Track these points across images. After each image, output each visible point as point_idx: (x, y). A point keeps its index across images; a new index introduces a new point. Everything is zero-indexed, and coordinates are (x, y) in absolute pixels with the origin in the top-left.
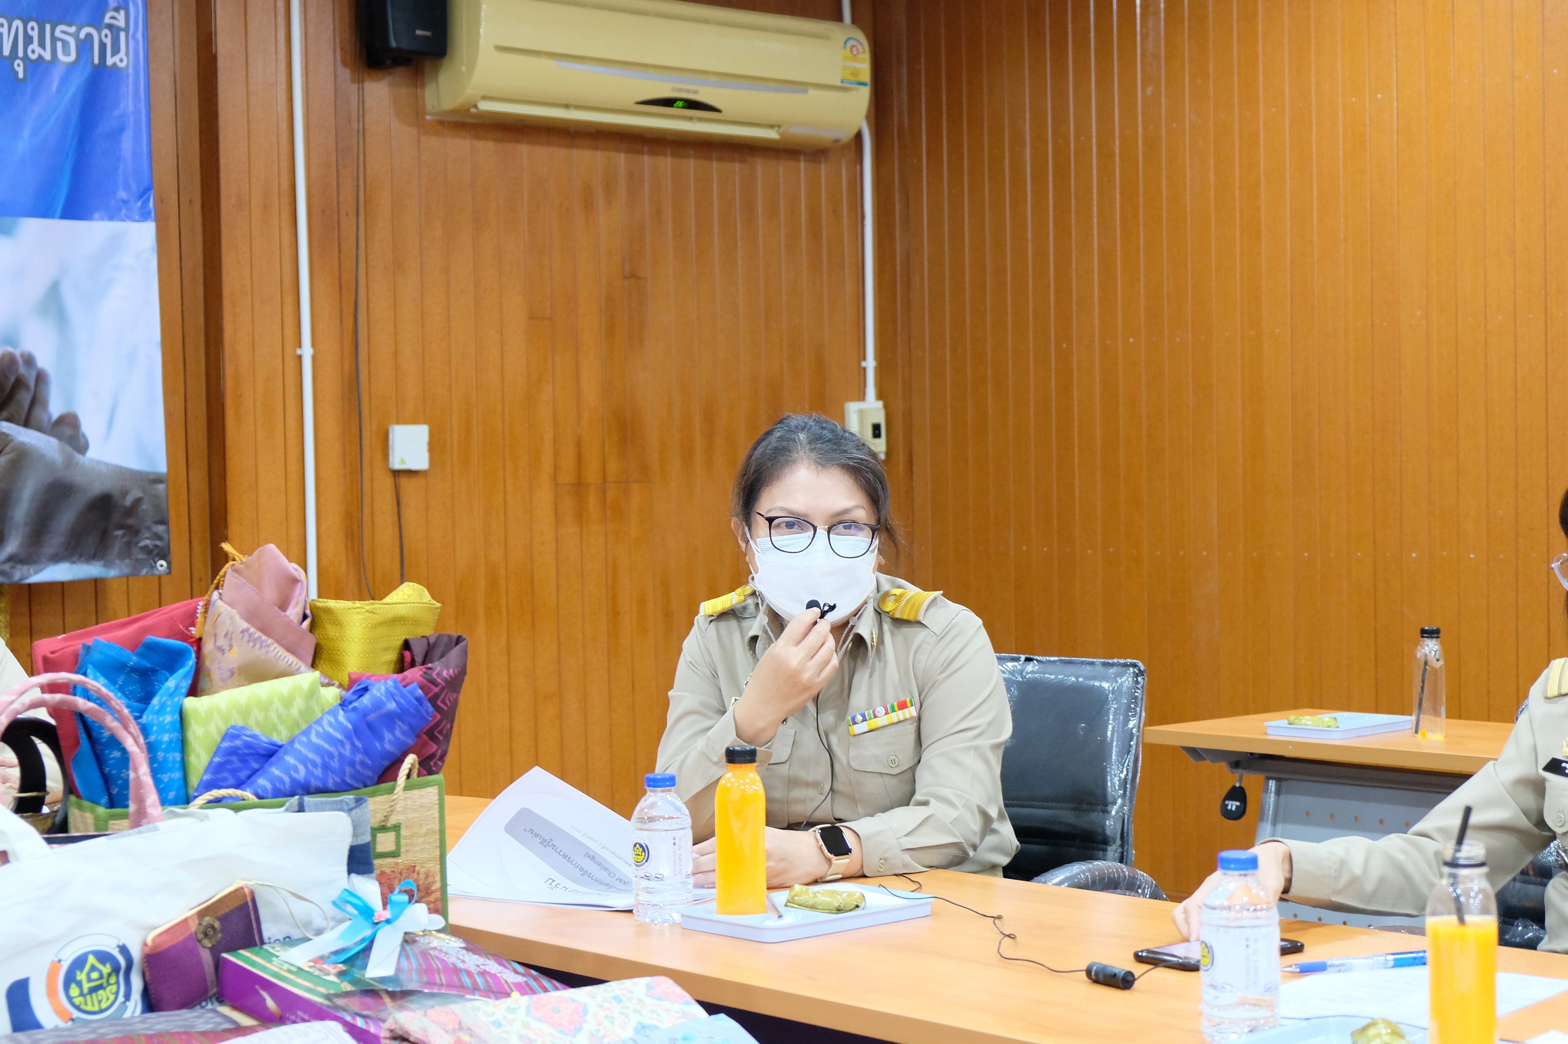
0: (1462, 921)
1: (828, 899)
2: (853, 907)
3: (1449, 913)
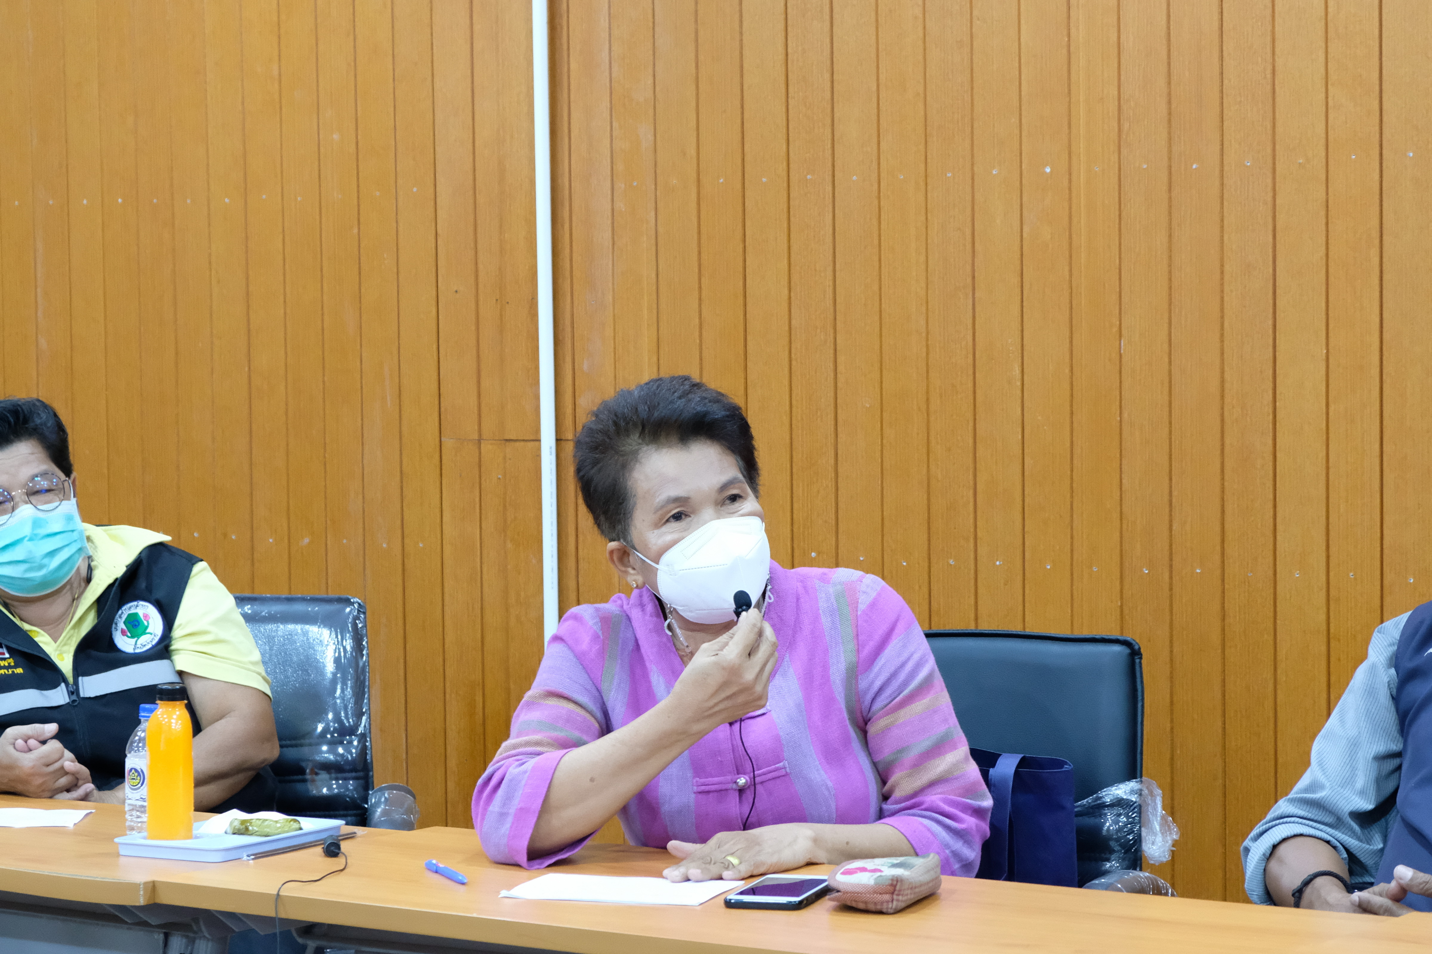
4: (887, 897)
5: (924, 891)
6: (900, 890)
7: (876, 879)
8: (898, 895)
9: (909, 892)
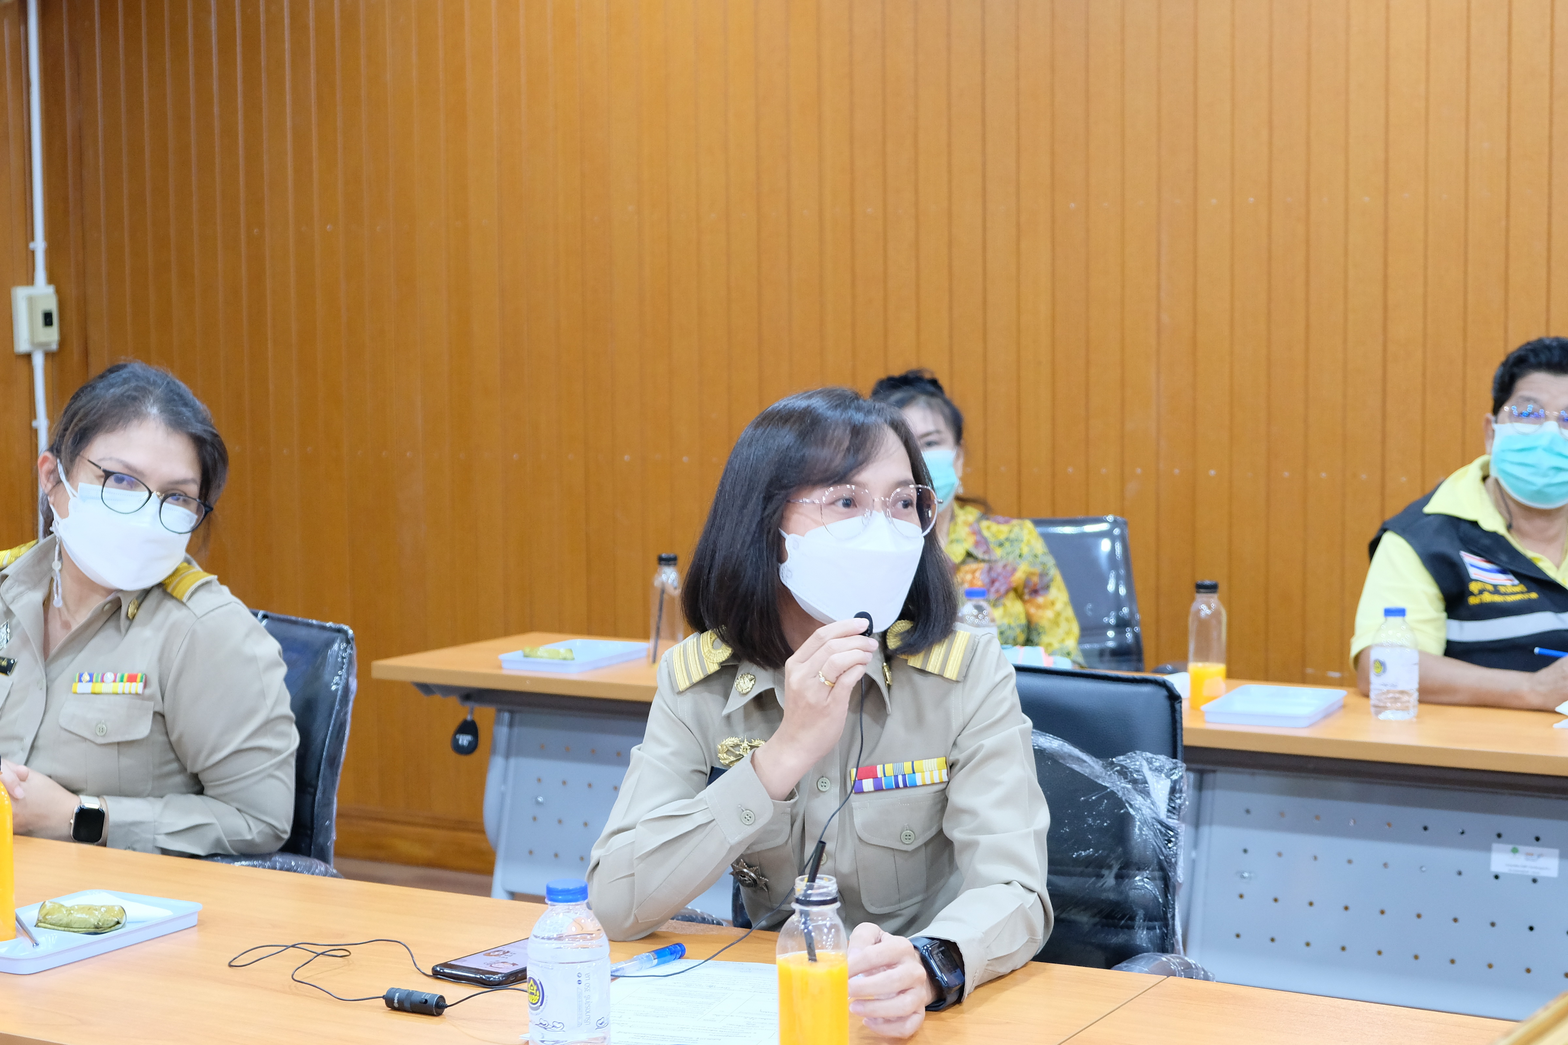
0: (812, 958)
1: (84, 916)
2: (112, 924)
3: (800, 949)
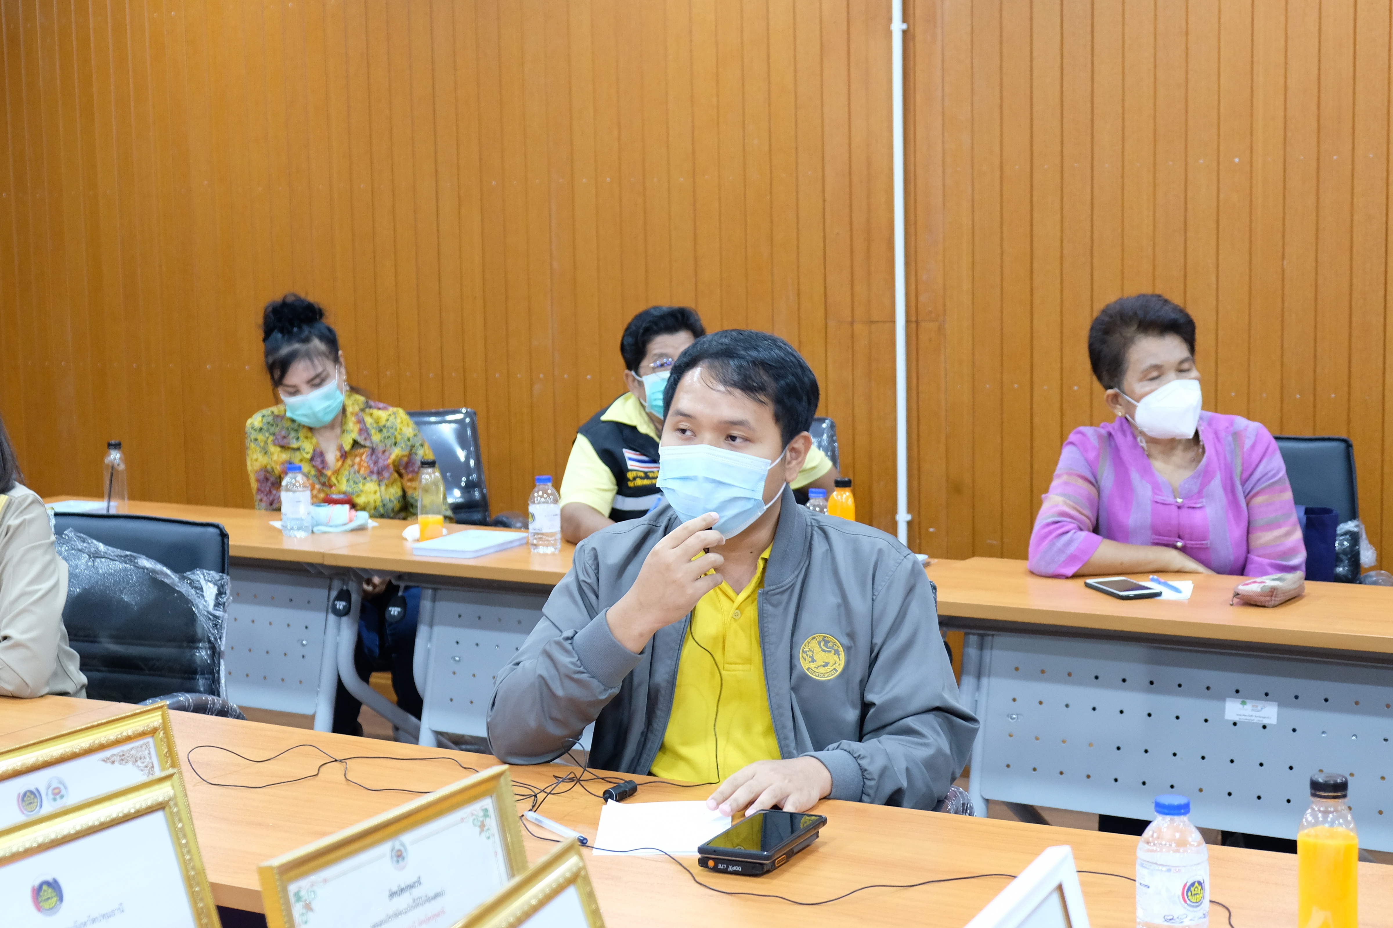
4: (1268, 598)
5: (1293, 594)
6: (1276, 594)
7: (1261, 588)
8: (1275, 597)
9: (1282, 595)
